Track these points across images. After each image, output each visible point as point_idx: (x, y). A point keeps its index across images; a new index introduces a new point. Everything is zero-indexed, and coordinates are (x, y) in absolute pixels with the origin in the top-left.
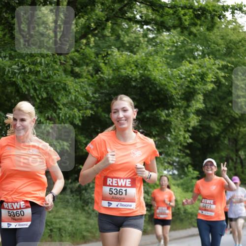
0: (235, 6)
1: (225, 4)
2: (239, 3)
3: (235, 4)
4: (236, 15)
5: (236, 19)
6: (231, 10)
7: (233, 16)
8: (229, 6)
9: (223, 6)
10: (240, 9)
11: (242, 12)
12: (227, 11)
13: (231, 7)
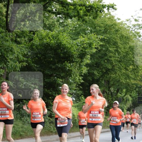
0: (109, 5)
1: (104, 4)
2: (112, 4)
3: (109, 4)
4: (110, 10)
5: (110, 13)
6: (107, 8)
7: (108, 11)
8: (106, 5)
9: (103, 5)
10: (113, 7)
11: (114, 9)
12: (105, 8)
13: (107, 5)
